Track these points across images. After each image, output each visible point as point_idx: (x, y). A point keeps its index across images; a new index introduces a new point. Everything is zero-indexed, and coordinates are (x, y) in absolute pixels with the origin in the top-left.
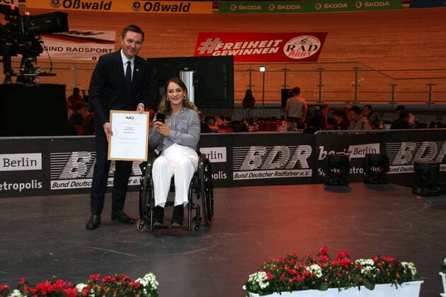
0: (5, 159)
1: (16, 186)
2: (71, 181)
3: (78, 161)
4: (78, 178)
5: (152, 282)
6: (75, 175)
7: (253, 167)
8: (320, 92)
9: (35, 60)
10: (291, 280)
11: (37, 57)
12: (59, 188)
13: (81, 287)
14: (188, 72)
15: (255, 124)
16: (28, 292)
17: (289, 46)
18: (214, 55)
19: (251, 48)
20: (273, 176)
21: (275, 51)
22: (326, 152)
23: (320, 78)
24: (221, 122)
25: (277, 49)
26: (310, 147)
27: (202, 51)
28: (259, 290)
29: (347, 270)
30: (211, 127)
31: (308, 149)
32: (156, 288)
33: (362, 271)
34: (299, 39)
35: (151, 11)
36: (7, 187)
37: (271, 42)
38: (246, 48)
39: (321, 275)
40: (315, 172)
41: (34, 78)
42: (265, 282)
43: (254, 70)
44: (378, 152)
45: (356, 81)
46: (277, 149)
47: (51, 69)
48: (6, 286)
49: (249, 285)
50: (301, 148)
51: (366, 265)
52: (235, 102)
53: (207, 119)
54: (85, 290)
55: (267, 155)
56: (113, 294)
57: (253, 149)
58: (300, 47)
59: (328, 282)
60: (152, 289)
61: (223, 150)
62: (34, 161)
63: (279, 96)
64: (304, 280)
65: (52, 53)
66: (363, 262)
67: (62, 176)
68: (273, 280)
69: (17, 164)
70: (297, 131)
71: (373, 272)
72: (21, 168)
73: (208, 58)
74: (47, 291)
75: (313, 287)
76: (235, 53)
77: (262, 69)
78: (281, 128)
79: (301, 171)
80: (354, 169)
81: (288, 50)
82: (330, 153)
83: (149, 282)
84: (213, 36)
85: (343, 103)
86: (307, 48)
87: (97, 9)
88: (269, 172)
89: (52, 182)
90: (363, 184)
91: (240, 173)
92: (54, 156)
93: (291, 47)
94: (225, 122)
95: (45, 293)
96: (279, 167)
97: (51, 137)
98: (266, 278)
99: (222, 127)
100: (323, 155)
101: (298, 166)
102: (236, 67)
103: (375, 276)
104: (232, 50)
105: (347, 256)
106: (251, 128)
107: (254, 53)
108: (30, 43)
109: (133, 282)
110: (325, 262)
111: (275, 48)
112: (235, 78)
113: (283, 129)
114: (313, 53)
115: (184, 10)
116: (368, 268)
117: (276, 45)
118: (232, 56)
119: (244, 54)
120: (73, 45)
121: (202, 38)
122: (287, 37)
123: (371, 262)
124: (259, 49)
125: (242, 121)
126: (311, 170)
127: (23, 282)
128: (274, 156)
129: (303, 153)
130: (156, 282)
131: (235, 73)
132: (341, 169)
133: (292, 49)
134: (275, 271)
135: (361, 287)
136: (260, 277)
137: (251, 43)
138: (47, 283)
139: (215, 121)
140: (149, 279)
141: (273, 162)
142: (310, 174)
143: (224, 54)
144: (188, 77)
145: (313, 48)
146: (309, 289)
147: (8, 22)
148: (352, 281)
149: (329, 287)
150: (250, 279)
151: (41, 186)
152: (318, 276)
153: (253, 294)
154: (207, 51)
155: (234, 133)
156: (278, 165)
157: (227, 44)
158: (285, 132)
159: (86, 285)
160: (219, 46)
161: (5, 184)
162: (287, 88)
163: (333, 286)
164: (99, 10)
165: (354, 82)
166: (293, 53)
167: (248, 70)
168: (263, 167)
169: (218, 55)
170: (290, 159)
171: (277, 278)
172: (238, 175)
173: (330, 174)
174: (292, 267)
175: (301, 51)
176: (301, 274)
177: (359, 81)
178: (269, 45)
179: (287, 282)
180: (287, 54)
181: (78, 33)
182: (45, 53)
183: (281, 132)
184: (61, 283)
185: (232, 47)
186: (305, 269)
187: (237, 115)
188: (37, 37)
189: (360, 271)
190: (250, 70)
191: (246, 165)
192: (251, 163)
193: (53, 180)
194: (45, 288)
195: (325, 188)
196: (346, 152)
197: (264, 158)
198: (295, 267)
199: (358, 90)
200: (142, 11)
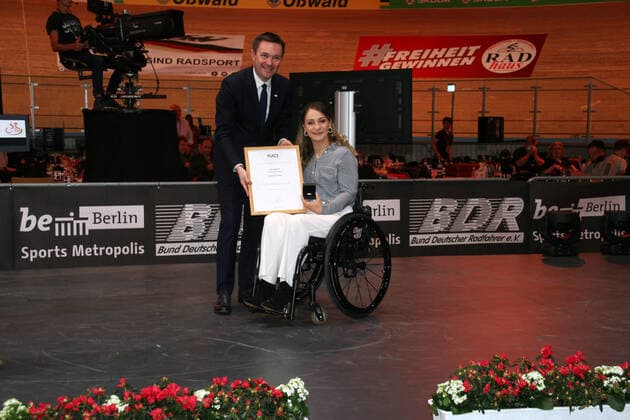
0: (95, 214)
1: (109, 251)
2: (184, 245)
3: (193, 217)
4: (192, 241)
5: (299, 391)
6: (189, 236)
7: (438, 227)
8: (534, 121)
9: (136, 76)
10: (499, 393)
11: (139, 73)
12: (167, 254)
13: (201, 394)
14: (347, 93)
15: (440, 166)
16: (129, 399)
17: (490, 55)
18: (382, 68)
19: (435, 57)
20: (466, 242)
21: (469, 62)
22: (544, 208)
23: (535, 101)
24: (390, 164)
25: (473, 59)
26: (521, 201)
27: (365, 62)
28: (451, 407)
29: (581, 381)
30: (377, 171)
31: (518, 204)
32: (304, 398)
33: (606, 383)
34: (505, 45)
35: (294, 7)
36: (98, 251)
37: (464, 49)
38: (427, 58)
39: (544, 386)
40: (528, 238)
41: (134, 100)
42: (461, 394)
43: (438, 90)
44: (623, 208)
45: (589, 105)
46: (474, 202)
47: (158, 88)
48: (100, 390)
49: (436, 398)
50: (508, 201)
51: (610, 375)
52: (413, 135)
53: (371, 159)
54: (207, 399)
55: (458, 211)
56: (245, 406)
57: (438, 203)
58: (506, 57)
59: (554, 397)
60: (300, 400)
61: (395, 204)
62: (133, 216)
63: (474, 127)
64: (519, 393)
65: (158, 66)
66: (606, 370)
67: (170, 239)
68: (473, 392)
69: (111, 221)
70: (502, 178)
71: (622, 384)
72: (116, 226)
73: (373, 73)
74: (156, 399)
75: (530, 405)
76: (411, 65)
77: (451, 88)
78: (477, 172)
79: (507, 235)
80: (586, 233)
81: (488, 61)
82: (550, 210)
83: (296, 390)
84: (381, 41)
85: (568, 136)
86: (516, 56)
87: (219, 4)
88: (461, 235)
89: (158, 246)
90: (599, 255)
91: (419, 237)
92: (161, 210)
93: (493, 56)
94: (398, 163)
95: (153, 401)
96: (475, 228)
97: (156, 183)
98: (463, 389)
99: (392, 171)
100: (541, 212)
101: (503, 228)
102: (415, 86)
103: (624, 391)
104: (407, 60)
105: (582, 360)
106: (434, 173)
107: (439, 65)
108: (131, 53)
109: (273, 390)
110: (550, 368)
111: (470, 57)
112: (414, 102)
113: (481, 174)
114: (524, 64)
115: (340, 6)
116: (614, 379)
117: (470, 53)
118: (407, 69)
119: (425, 66)
120: (186, 55)
121: (365, 44)
122: (487, 42)
123: (619, 370)
124: (446, 59)
125: (422, 163)
126: (522, 234)
127: (123, 384)
128: (469, 213)
129: (510, 208)
130: (305, 391)
131: (413, 93)
132: (567, 232)
133: (494, 59)
134: (476, 380)
135: (604, 406)
136: (454, 388)
137: (436, 51)
138: (156, 388)
139: (382, 162)
140: (295, 386)
141: (466, 222)
142: (521, 239)
143: (396, 66)
144: (347, 100)
145: (525, 57)
146: (525, 407)
147: (99, 24)
148: (590, 397)
149: (555, 406)
150: (439, 390)
151: (143, 251)
152: (540, 389)
153: (443, 412)
154: (371, 62)
155: (411, 180)
156: (474, 225)
157: (400, 53)
158: (484, 178)
159: (209, 393)
160: (389, 55)
161: (95, 248)
162: (486, 115)
163: (561, 403)
164: (221, 6)
165: (586, 106)
166: (495, 65)
167: (430, 90)
168: (452, 229)
169: (388, 68)
170: (492, 217)
171: (479, 390)
172: (417, 240)
173: (550, 240)
174: (500, 374)
175: (507, 61)
176: (513, 385)
177: (592, 105)
178: (461, 54)
179: (493, 395)
180: (487, 66)
181: (193, 39)
182: (149, 66)
183: (478, 178)
184: (174, 388)
185: (407, 57)
186: (520, 378)
187: (414, 154)
188: (138, 45)
189: (600, 382)
190: (433, 90)
191: (428, 225)
192: (436, 222)
193: (159, 242)
194: (153, 394)
195: (543, 260)
196: (575, 208)
197: (455, 216)
198: (505, 374)
199: (591, 118)
200: (282, 6)
